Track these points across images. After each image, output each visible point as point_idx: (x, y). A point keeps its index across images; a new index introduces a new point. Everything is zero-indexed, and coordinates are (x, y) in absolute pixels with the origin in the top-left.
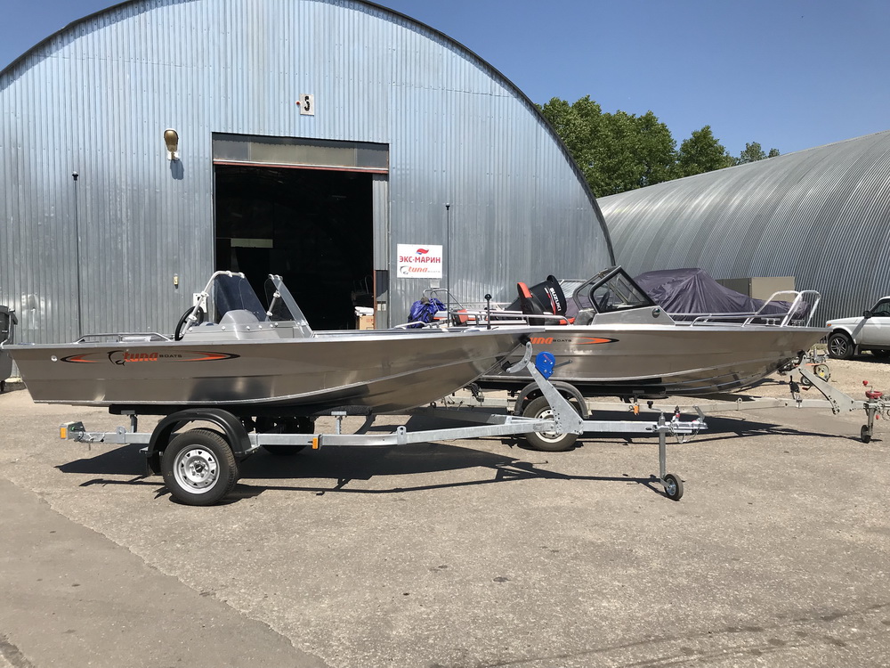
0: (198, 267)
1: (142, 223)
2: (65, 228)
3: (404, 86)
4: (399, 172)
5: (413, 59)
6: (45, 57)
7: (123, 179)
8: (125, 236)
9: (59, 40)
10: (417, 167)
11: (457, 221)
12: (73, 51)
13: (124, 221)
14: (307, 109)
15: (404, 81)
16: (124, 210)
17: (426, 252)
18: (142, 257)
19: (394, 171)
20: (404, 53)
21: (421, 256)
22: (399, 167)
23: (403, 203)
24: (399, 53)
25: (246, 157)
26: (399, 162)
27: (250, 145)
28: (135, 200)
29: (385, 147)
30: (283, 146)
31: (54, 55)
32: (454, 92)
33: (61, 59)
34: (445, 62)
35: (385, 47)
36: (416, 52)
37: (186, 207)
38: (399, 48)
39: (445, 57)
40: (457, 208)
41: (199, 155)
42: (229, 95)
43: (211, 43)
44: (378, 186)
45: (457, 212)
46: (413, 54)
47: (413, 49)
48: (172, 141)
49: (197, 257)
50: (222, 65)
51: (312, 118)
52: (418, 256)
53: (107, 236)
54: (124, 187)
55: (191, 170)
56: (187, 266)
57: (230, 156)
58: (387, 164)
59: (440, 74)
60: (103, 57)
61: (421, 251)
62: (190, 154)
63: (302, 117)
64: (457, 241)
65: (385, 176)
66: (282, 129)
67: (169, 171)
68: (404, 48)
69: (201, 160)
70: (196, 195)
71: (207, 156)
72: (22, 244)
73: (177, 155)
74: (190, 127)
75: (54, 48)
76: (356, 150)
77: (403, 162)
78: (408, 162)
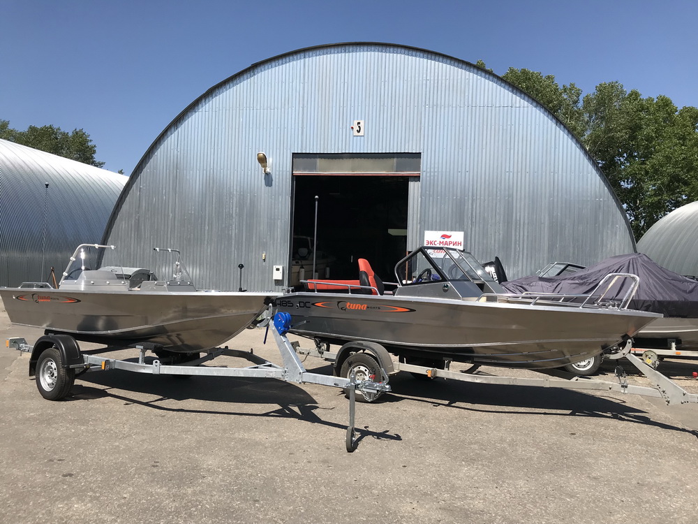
0: (279, 247)
1: (245, 217)
2: (200, 221)
3: (435, 107)
4: (428, 175)
5: (443, 85)
6: (196, 112)
7: (235, 188)
8: (234, 226)
9: (203, 101)
10: (444, 170)
11: (478, 212)
12: (211, 107)
13: (234, 215)
14: (359, 131)
15: (435, 103)
16: (234, 209)
17: (449, 237)
18: (244, 240)
19: (424, 173)
20: (436, 81)
21: (445, 240)
22: (428, 170)
23: (431, 198)
24: (432, 82)
25: (315, 169)
26: (429, 166)
27: (318, 160)
28: (241, 202)
29: (418, 155)
30: (341, 160)
31: (200, 110)
32: (478, 108)
33: (204, 112)
34: (471, 84)
35: (421, 79)
36: (446, 80)
37: (273, 206)
38: (432, 78)
39: (471, 81)
40: (478, 201)
41: (281, 167)
42: (305, 126)
43: (294, 91)
44: (412, 185)
45: (478, 204)
46: (444, 81)
47: (444, 78)
48: (262, 160)
49: (279, 241)
50: (301, 105)
51: (362, 138)
52: (442, 240)
53: (224, 226)
54: (235, 193)
55: (277, 180)
56: (272, 246)
57: (304, 170)
58: (418, 169)
59: (467, 94)
60: (228, 109)
61: (444, 236)
62: (278, 169)
63: (355, 138)
64: (477, 228)
65: (417, 178)
66: (340, 147)
67: (263, 181)
68: (436, 78)
69: (284, 173)
70: (280, 197)
71: (288, 170)
72: (176, 231)
73: (268, 170)
74: (278, 151)
75: (200, 106)
76: (395, 159)
77: (432, 166)
78: (436, 166)
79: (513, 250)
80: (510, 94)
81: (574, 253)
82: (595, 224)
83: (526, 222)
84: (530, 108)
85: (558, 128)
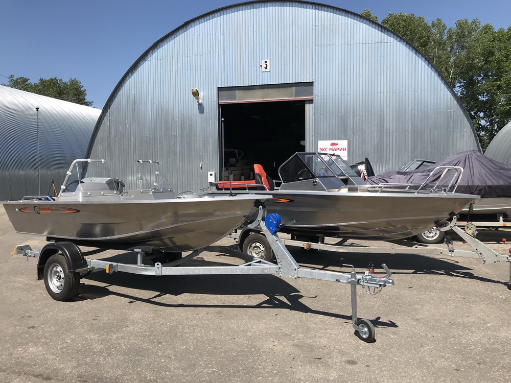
0: (211, 158)
1: (186, 137)
2: (153, 142)
3: (323, 46)
4: (319, 98)
5: (328, 29)
6: (146, 61)
7: (177, 116)
8: (178, 144)
9: (151, 52)
10: (331, 94)
11: (358, 124)
12: (156, 56)
13: (178, 136)
14: (266, 68)
15: (322, 43)
16: (178, 131)
17: (337, 144)
18: (186, 154)
19: (317, 97)
20: (323, 27)
21: (333, 147)
22: (319, 95)
23: (322, 116)
24: (320, 27)
25: (235, 99)
26: (319, 92)
27: (237, 92)
28: (183, 126)
29: (311, 84)
30: (254, 90)
31: (149, 59)
32: (355, 45)
33: (152, 61)
34: (349, 27)
35: (311, 25)
36: (330, 25)
37: (205, 128)
38: (320, 24)
39: (349, 24)
40: (358, 116)
41: (210, 99)
42: (226, 66)
43: (217, 40)
44: (308, 107)
45: (358, 119)
46: (328, 26)
47: (328, 23)
48: (196, 94)
49: (211, 153)
50: (222, 51)
51: (269, 73)
52: (331, 147)
53: (171, 144)
54: (177, 119)
55: (207, 108)
56: (206, 158)
57: (227, 99)
58: (312, 94)
59: (346, 35)
60: (169, 57)
61: (333, 144)
62: (207, 100)
63: (263, 73)
64: (357, 137)
65: (311, 101)
66: (253, 81)
67: (197, 109)
68: (323, 24)
69: (213, 103)
70: (210, 121)
71: (215, 100)
72: (137, 149)
73: (200, 101)
74: (207, 86)
75: (149, 56)
76: (294, 88)
77: (322, 91)
78: (325, 91)
79: (385, 152)
80: (380, 32)
81: (431, 152)
82: (447, 129)
83: (394, 130)
84: (395, 43)
85: (417, 57)
